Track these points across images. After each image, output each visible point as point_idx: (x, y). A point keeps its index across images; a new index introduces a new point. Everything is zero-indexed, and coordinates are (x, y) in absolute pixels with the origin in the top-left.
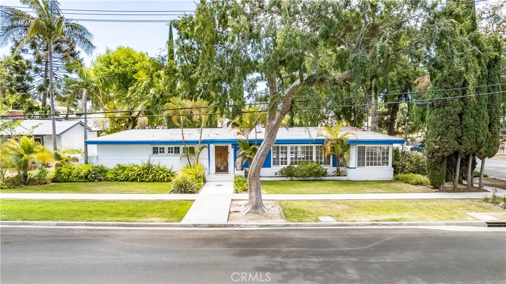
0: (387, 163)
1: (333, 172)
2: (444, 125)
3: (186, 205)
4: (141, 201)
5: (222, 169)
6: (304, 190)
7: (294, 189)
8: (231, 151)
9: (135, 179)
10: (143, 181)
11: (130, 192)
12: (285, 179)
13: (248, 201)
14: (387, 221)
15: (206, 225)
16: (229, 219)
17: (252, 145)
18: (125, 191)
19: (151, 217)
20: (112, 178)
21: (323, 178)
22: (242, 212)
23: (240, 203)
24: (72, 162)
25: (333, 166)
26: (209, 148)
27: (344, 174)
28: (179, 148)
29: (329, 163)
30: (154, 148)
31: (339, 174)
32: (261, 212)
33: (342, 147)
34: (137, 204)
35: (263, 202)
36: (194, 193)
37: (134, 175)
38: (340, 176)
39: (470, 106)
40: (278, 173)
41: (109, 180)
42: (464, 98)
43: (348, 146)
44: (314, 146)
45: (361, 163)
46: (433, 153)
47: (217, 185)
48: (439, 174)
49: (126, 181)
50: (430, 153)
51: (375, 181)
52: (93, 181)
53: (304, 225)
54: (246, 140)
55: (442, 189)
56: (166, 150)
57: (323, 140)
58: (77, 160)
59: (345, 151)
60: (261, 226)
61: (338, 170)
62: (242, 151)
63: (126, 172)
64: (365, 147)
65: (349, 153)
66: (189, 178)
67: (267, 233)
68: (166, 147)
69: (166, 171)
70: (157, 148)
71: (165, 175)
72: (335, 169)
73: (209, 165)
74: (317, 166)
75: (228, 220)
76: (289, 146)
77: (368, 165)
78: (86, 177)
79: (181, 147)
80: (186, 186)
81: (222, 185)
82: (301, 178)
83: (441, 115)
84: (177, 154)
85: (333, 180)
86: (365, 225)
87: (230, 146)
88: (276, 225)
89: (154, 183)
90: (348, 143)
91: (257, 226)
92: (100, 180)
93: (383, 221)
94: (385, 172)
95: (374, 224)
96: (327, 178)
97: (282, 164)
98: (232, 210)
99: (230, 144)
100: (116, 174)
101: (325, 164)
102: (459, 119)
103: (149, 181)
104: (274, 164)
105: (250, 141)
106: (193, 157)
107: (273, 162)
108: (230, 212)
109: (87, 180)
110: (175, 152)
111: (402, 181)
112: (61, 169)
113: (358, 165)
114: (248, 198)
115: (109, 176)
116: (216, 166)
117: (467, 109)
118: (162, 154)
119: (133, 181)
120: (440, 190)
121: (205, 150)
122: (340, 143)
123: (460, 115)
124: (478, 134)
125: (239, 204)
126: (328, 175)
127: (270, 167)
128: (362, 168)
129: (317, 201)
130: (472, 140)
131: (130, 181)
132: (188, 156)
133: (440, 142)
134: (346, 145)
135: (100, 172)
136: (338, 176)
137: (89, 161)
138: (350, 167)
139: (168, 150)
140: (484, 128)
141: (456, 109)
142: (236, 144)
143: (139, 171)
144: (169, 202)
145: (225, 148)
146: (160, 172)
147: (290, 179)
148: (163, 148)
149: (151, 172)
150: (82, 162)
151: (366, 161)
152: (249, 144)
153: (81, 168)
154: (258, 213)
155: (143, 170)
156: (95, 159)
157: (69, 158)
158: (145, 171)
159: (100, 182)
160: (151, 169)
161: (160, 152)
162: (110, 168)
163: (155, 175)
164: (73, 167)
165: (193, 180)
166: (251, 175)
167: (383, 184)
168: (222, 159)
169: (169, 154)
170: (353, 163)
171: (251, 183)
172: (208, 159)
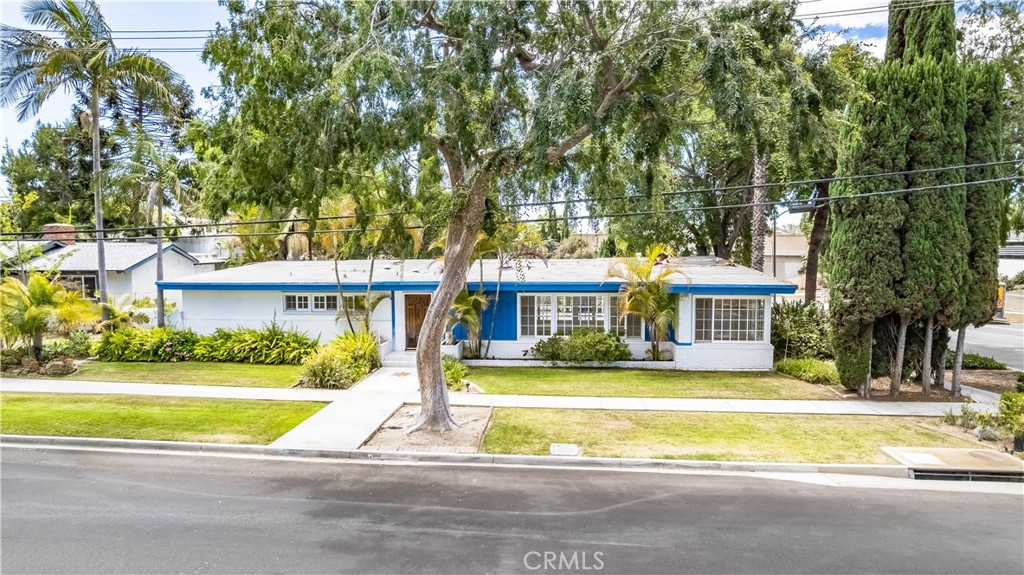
0: (760, 336)
1: (644, 352)
2: (863, 255)
3: (309, 410)
4: (228, 401)
6: (565, 387)
7: (545, 386)
9: (246, 358)
10: (262, 362)
11: (222, 383)
12: (540, 363)
15: (314, 453)
17: (475, 294)
18: (212, 381)
19: (222, 433)
20: (203, 355)
21: (621, 364)
22: (405, 428)
23: (414, 411)
24: (135, 324)
25: (647, 339)
26: (393, 299)
27: (667, 355)
28: (335, 298)
29: (637, 334)
30: (288, 298)
31: (656, 355)
32: (443, 429)
33: (657, 300)
35: (452, 410)
36: (342, 388)
37: (245, 350)
38: (658, 360)
39: (923, 212)
40: (530, 352)
41: (199, 359)
42: (911, 194)
44: (604, 296)
45: (702, 333)
46: (842, 315)
48: (855, 360)
49: (230, 361)
50: (835, 314)
51: (732, 372)
52: (169, 361)
53: (508, 459)
55: (863, 392)
56: (311, 302)
57: (617, 285)
58: (147, 320)
60: (421, 459)
61: (655, 347)
63: (229, 344)
64: (711, 299)
66: (338, 358)
67: (419, 474)
68: (311, 296)
69: (306, 344)
70: (294, 297)
71: (302, 351)
72: (649, 345)
73: (394, 334)
75: (363, 444)
76: (554, 297)
77: (718, 338)
78: (155, 353)
79: (340, 296)
80: (324, 373)
81: (404, 374)
83: (856, 232)
84: (331, 311)
85: (642, 369)
86: (638, 465)
88: (451, 457)
89: (281, 367)
91: (414, 458)
92: (182, 359)
93: (681, 457)
94: (757, 353)
96: (630, 364)
97: (540, 333)
98: (389, 423)
100: (212, 347)
101: (629, 335)
102: (898, 242)
103: (272, 363)
104: (524, 332)
106: (362, 317)
107: (523, 328)
108: (379, 429)
109: (156, 359)
110: (329, 307)
111: (790, 374)
112: (111, 336)
113: (696, 339)
115: (199, 351)
116: (407, 334)
117: (917, 219)
118: (303, 309)
119: (242, 361)
120: (860, 395)
121: (386, 304)
122: (655, 291)
123: (901, 232)
124: (941, 274)
125: (411, 413)
126: (632, 358)
127: (515, 339)
128: (704, 345)
130: (926, 287)
131: (238, 361)
132: (349, 315)
133: (854, 292)
134: (670, 298)
135: (182, 344)
136: (653, 360)
137: (166, 323)
138: (680, 342)
139: (314, 302)
140: (956, 262)
141: (891, 220)
143: (254, 342)
144: (280, 404)
145: (424, 300)
146: (292, 344)
147: (551, 365)
148: (306, 299)
149: (277, 344)
150: (154, 322)
151: (713, 330)
152: (469, 292)
153: (149, 335)
154: (436, 432)
155: (262, 340)
156: (179, 318)
157: (131, 314)
158: (265, 342)
159: (181, 363)
160: (277, 339)
161: (300, 306)
162: (202, 336)
163: (284, 351)
164: (134, 333)
165: (344, 362)
166: (421, 355)
167: (743, 380)
168: (420, 321)
169: (317, 310)
170: (686, 335)
171: (424, 372)
172: (391, 322)
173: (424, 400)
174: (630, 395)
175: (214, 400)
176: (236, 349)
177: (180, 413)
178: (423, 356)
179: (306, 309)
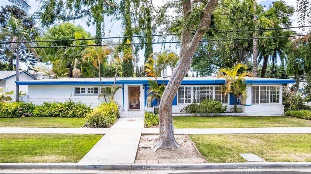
0: (278, 101)
1: (231, 109)
3: (94, 139)
4: (50, 135)
5: (135, 107)
6: (210, 124)
7: (201, 124)
8: (142, 91)
9: (57, 115)
10: (65, 117)
11: (47, 126)
12: (190, 115)
13: (159, 136)
16: (138, 157)
17: (161, 85)
20: (37, 114)
21: (223, 114)
22: (152, 147)
23: (150, 137)
24: (5, 101)
25: (230, 104)
26: (123, 88)
27: (239, 110)
28: (97, 89)
29: (226, 102)
30: (77, 89)
31: (236, 110)
32: (173, 148)
33: (240, 87)
34: (44, 138)
35: (176, 137)
36: (107, 127)
37: (57, 111)
38: (237, 112)
40: (183, 110)
41: (35, 116)
43: (245, 85)
44: (214, 87)
45: (255, 101)
47: (129, 120)
49: (50, 116)
51: (268, 116)
52: (20, 117)
54: (156, 81)
56: (87, 91)
58: (10, 99)
59: (243, 90)
61: (235, 107)
62: (152, 89)
63: (50, 109)
64: (258, 87)
65: (245, 92)
66: (103, 113)
68: (87, 87)
69: (85, 108)
70: (79, 88)
71: (84, 111)
72: (233, 106)
74: (218, 104)
75: (136, 159)
76: (192, 87)
77: (261, 102)
78: (14, 113)
79: (100, 88)
80: (98, 120)
81: (133, 120)
82: (204, 114)
84: (96, 94)
85: (232, 116)
87: (141, 86)
88: (194, 166)
89: (74, 118)
90: (246, 83)
92: (27, 116)
94: (277, 109)
96: (227, 114)
97: (186, 102)
98: (142, 145)
99: (142, 85)
101: (223, 102)
103: (70, 117)
104: (179, 102)
105: (159, 81)
106: (110, 97)
107: (179, 100)
108: (139, 149)
109: (14, 116)
110: (95, 92)
111: (294, 116)
113: (253, 103)
114: (159, 132)
115: (35, 112)
116: (129, 104)
118: (83, 94)
119: (56, 116)
121: (120, 90)
122: (238, 82)
125: (149, 139)
126: (227, 111)
127: (176, 105)
128: (256, 105)
129: (228, 135)
131: (54, 116)
132: (104, 95)
134: (243, 85)
135: (28, 109)
136: (235, 112)
137: (20, 100)
138: (246, 104)
139: (88, 91)
142: (146, 85)
143: (61, 108)
144: (78, 136)
145: (137, 89)
146: (79, 108)
147: (194, 115)
148: (84, 89)
149: (72, 108)
150: (14, 100)
151: (259, 99)
152: (158, 84)
153: (11, 105)
154: (169, 149)
155: (65, 106)
156: (26, 98)
157: (3, 97)
158: (66, 108)
159: (26, 118)
160: (72, 106)
161: (82, 92)
162: (37, 106)
163: (75, 112)
164: (3, 105)
165: (106, 115)
166: (163, 107)
167: (279, 119)
168: (135, 98)
169: (89, 93)
170: (248, 101)
171: (162, 116)
172: (122, 98)
173: (162, 132)
174: (241, 127)
175: (43, 135)
176: (53, 111)
177: (23, 142)
178: (164, 108)
179: (84, 94)
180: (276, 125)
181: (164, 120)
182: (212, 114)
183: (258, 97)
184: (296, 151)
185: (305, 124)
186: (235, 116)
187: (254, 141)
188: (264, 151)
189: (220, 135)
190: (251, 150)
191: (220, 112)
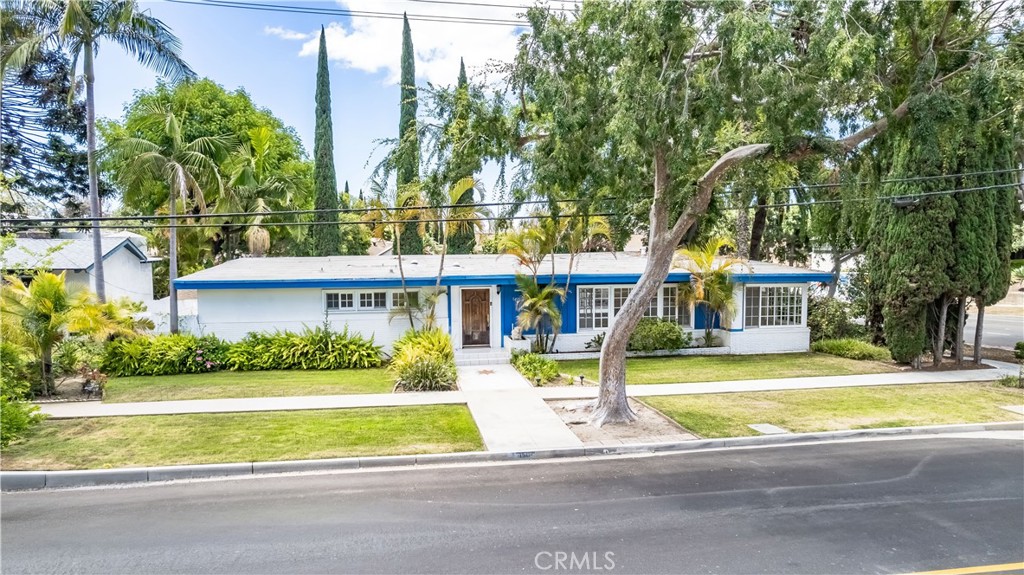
0: (799, 321)
1: (698, 340)
2: (927, 244)
5: (476, 338)
6: (665, 374)
7: (647, 375)
8: (496, 300)
9: (294, 364)
10: (314, 368)
14: (879, 426)
15: (546, 454)
16: (582, 437)
17: (546, 286)
19: (410, 443)
20: (242, 363)
21: (682, 351)
22: (589, 422)
23: (567, 405)
24: (141, 331)
25: (696, 328)
26: (449, 294)
28: (383, 295)
29: (688, 323)
30: (329, 296)
32: (627, 421)
33: (722, 290)
35: (629, 401)
36: (450, 389)
37: (294, 355)
38: (712, 346)
39: (969, 208)
40: (593, 344)
42: (959, 193)
43: (732, 287)
45: (751, 321)
46: (905, 298)
47: (481, 373)
48: (912, 337)
49: (275, 368)
50: (898, 297)
51: (785, 354)
52: (200, 372)
53: (738, 442)
54: (533, 277)
55: (916, 365)
56: (356, 300)
57: (688, 276)
58: (151, 326)
59: (727, 297)
60: (657, 449)
61: (708, 335)
62: (528, 298)
63: (273, 350)
64: (759, 288)
65: (731, 302)
68: (357, 293)
69: (363, 345)
70: (336, 295)
71: (363, 353)
72: (702, 332)
73: (450, 331)
74: (674, 328)
75: (582, 440)
76: (611, 288)
77: (764, 323)
78: (183, 362)
79: (390, 293)
82: (642, 354)
83: (921, 225)
84: (380, 309)
85: (701, 355)
86: (847, 436)
87: (493, 289)
88: (683, 444)
89: (340, 371)
90: (733, 280)
92: (215, 369)
94: (796, 336)
95: (862, 434)
96: (690, 351)
97: (598, 325)
98: (566, 419)
99: (495, 286)
101: (680, 323)
102: (950, 234)
103: (328, 368)
104: (583, 326)
105: (540, 278)
108: (566, 425)
110: (376, 304)
111: (831, 353)
112: (120, 347)
113: (747, 325)
115: (236, 359)
116: (463, 332)
117: (965, 213)
118: (347, 308)
119: (289, 368)
120: (913, 367)
121: (443, 299)
122: (717, 280)
123: (953, 225)
124: (982, 261)
125: (568, 408)
126: (693, 345)
127: (575, 331)
128: (753, 330)
129: (712, 396)
130: (973, 271)
131: (285, 369)
132: (406, 313)
133: (918, 277)
134: (727, 285)
135: (213, 352)
136: (708, 347)
137: (181, 328)
138: (733, 328)
139: (359, 300)
140: (992, 251)
141: (947, 215)
142: (510, 288)
143: (305, 346)
145: (483, 295)
146: (350, 346)
148: (350, 296)
151: (760, 316)
152: (539, 286)
154: (623, 423)
155: (313, 343)
156: (194, 322)
157: (132, 319)
158: (316, 346)
160: (332, 342)
161: (344, 305)
162: (232, 342)
164: (146, 342)
166: (612, 346)
167: (801, 360)
168: (477, 317)
169: (363, 308)
170: (737, 322)
171: (609, 363)
172: (447, 320)
173: (605, 392)
176: (283, 354)
178: (614, 347)
179: (350, 308)
180: (799, 373)
181: (612, 370)
182: (659, 353)
183: (756, 313)
184: (835, 415)
185: (851, 368)
186: (709, 356)
187: (764, 404)
188: (787, 419)
189: (697, 396)
190: (764, 418)
191: (678, 348)
